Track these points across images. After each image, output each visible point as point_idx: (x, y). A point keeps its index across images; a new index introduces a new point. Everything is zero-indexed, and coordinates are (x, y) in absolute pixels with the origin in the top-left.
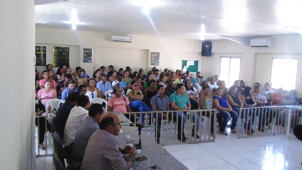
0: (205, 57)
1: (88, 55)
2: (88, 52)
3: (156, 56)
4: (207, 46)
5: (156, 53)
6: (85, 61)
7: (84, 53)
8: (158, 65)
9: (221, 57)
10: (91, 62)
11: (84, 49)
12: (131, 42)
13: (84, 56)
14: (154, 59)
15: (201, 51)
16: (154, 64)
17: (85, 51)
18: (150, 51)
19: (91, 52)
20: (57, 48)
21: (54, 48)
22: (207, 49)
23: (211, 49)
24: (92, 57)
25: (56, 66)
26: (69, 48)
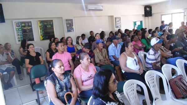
0: (147, 18)
1: (70, 25)
2: (70, 22)
3: (119, 20)
4: (148, 9)
5: (118, 18)
6: (69, 31)
7: (67, 24)
8: (121, 27)
9: (162, 15)
10: (73, 31)
11: (66, 20)
12: (102, 10)
13: (67, 26)
15: (144, 14)
16: (118, 27)
17: (67, 22)
18: (115, 17)
19: (73, 22)
21: (39, 23)
22: (148, 11)
23: (151, 11)
24: (74, 27)
25: (43, 39)
26: (52, 21)
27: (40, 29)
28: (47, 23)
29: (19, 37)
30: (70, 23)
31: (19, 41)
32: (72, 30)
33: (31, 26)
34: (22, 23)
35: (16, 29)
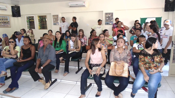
1: (56, 20)
3: (110, 16)
5: (109, 14)
6: (55, 24)
11: (53, 16)
13: (53, 21)
14: (107, 19)
16: (108, 24)
17: (54, 17)
19: (58, 18)
20: (40, 17)
21: (38, 17)
22: (170, 3)
25: (40, 29)
26: (46, 16)
27: (39, 21)
28: (43, 17)
29: (28, 25)
30: (56, 18)
31: (28, 28)
32: (57, 24)
33: (34, 19)
34: (30, 17)
35: (27, 21)
